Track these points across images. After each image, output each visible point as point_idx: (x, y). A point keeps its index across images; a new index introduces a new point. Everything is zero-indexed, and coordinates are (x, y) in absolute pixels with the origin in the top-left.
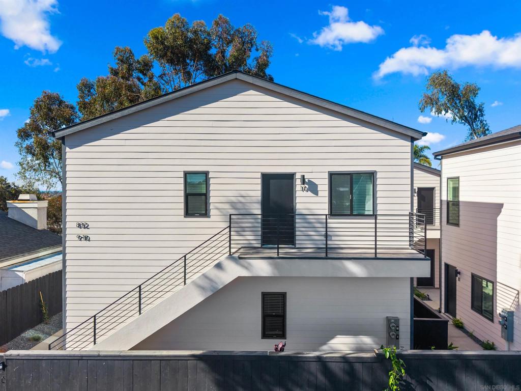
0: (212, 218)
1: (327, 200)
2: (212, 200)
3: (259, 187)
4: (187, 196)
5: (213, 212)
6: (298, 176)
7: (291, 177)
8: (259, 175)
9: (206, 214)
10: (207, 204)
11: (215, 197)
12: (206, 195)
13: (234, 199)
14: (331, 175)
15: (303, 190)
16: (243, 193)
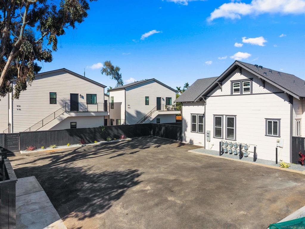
0: (57, 104)
1: (86, 100)
2: (57, 100)
3: (70, 97)
4: (50, 98)
5: (57, 103)
6: (79, 94)
7: (77, 94)
8: (70, 94)
9: (56, 103)
10: (56, 101)
11: (58, 99)
12: (56, 99)
13: (62, 99)
14: (87, 94)
15: (80, 98)
16: (65, 98)
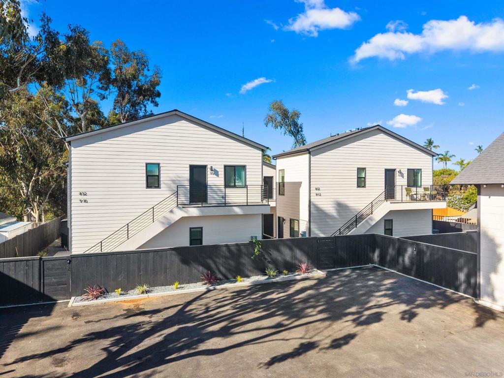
0: (162, 189)
1: (223, 179)
2: (162, 179)
3: (188, 172)
4: (147, 176)
5: (162, 185)
6: (209, 167)
7: (205, 167)
8: (188, 166)
9: (158, 187)
10: (159, 181)
12: (158, 176)
13: (174, 179)
14: (225, 166)
15: (211, 174)
16: (180, 175)
